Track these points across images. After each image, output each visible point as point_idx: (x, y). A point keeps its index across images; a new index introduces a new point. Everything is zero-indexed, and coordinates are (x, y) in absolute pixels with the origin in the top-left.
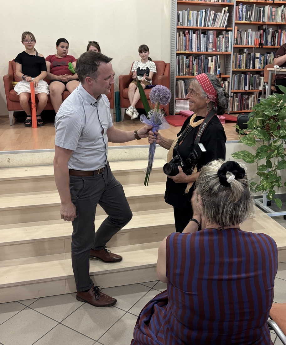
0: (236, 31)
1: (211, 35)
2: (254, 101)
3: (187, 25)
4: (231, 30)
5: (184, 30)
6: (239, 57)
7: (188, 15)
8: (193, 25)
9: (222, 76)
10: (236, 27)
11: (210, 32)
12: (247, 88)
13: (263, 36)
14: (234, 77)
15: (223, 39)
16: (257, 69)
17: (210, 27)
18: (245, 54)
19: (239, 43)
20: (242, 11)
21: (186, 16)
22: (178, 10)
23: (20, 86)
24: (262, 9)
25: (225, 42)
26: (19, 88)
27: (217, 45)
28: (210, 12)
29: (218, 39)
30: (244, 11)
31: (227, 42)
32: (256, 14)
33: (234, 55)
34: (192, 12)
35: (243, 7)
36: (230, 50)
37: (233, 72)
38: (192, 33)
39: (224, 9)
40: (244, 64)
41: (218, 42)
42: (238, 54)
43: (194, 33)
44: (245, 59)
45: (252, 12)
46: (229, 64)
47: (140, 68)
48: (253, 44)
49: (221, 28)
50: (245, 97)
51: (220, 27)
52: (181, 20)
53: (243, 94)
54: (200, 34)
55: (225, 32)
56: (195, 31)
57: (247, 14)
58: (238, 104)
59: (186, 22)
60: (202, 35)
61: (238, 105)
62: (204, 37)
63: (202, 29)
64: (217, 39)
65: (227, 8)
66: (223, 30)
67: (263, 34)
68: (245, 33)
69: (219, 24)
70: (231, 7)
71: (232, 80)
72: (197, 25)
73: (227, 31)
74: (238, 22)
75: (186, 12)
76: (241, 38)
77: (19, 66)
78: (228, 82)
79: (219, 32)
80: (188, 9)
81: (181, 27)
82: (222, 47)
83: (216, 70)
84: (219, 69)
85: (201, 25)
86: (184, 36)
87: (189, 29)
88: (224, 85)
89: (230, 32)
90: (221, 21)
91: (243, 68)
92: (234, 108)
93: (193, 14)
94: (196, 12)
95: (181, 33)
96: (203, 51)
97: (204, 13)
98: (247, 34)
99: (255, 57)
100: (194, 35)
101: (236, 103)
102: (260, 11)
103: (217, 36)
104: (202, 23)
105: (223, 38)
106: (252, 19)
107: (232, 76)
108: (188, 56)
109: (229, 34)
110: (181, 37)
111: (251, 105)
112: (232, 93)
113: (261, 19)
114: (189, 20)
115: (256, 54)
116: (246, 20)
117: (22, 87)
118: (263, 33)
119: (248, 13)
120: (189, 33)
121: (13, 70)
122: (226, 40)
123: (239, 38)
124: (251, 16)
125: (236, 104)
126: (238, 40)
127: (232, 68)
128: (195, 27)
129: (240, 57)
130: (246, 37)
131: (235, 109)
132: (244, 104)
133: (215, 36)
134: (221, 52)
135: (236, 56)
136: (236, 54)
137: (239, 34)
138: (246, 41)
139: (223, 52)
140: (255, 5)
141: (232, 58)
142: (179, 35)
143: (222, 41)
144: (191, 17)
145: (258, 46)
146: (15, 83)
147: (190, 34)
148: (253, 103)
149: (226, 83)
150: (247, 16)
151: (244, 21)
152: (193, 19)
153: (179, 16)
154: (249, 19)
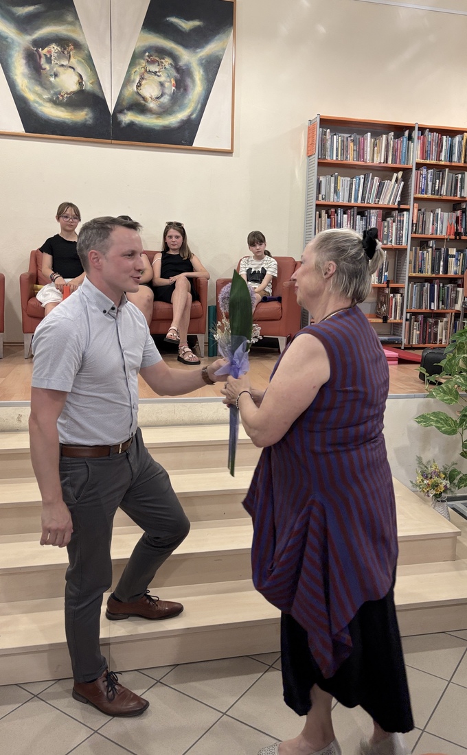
0: (416, 210)
1: (373, 217)
2: (446, 329)
3: (332, 200)
4: (408, 210)
5: (327, 208)
6: (420, 254)
7: (336, 183)
8: (343, 199)
9: (391, 285)
10: (416, 205)
11: (372, 211)
12: (434, 307)
13: (462, 220)
14: (412, 287)
15: (394, 224)
16: (452, 274)
17: (372, 204)
18: (430, 250)
19: (420, 231)
20: (426, 178)
21: (333, 185)
22: (319, 174)
23: (47, 291)
24: (460, 176)
25: (397, 229)
26: (45, 295)
27: (383, 233)
28: (373, 179)
29: (386, 224)
30: (429, 179)
31: (400, 229)
32: (450, 184)
33: (411, 250)
34: (342, 178)
35: (428, 173)
36: (406, 243)
37: (411, 278)
38: (342, 212)
39: (395, 175)
40: (429, 267)
41: (386, 229)
42: (418, 248)
43: (345, 213)
44: (430, 257)
45: (442, 181)
46: (403, 265)
47: (251, 269)
48: (444, 233)
49: (391, 205)
50: (431, 320)
51: (388, 204)
52: (323, 192)
53: (427, 316)
54: (355, 215)
55: (397, 212)
56: (346, 209)
57: (434, 184)
58: (418, 332)
59: (332, 194)
60: (359, 217)
61: (419, 335)
62: (362, 219)
63: (359, 207)
64: (384, 224)
65: (400, 173)
66: (394, 209)
67: (462, 217)
68: (432, 214)
69: (388, 198)
70: (407, 172)
71: (408, 292)
72: (350, 201)
73: (401, 211)
74: (420, 196)
75: (333, 179)
76: (424, 223)
77: (47, 259)
78: (402, 296)
79: (387, 213)
80: (336, 174)
81: (322, 202)
82: (392, 237)
83: (380, 275)
84: (386, 274)
85: (356, 200)
86: (328, 218)
87: (336, 207)
88: (394, 299)
89: (405, 213)
90: (390, 193)
91: (428, 273)
92: (413, 339)
93: (344, 182)
94: (349, 179)
95: (323, 212)
97: (362, 181)
98: (433, 217)
99: (447, 256)
100: (345, 216)
101: (415, 330)
102: (457, 180)
103: (384, 219)
104: (358, 197)
105: (394, 222)
106: (444, 192)
107: (409, 285)
109: (403, 215)
110: (323, 219)
111: (442, 336)
112: (409, 314)
113: (459, 193)
114: (336, 191)
115: (450, 249)
116: (432, 194)
117: (50, 293)
118: (462, 215)
119: (436, 182)
120: (336, 212)
121: (37, 266)
122: (399, 226)
123: (421, 223)
124: (440, 188)
125: (416, 333)
126: (418, 226)
127: (407, 271)
128: (346, 203)
129: (423, 254)
130: (433, 221)
131: (414, 342)
132: (430, 333)
133: (380, 219)
134: (389, 245)
135: (416, 253)
136: (416, 249)
137: (421, 216)
138: (433, 228)
139: (393, 244)
140: (447, 170)
141: (409, 256)
142: (320, 217)
143: (392, 227)
144: (340, 188)
145: (453, 237)
146: (39, 286)
147: (337, 215)
148: (444, 331)
149: (398, 296)
150: (435, 187)
151: (429, 196)
152: (343, 190)
153: (319, 184)
154: (438, 192)
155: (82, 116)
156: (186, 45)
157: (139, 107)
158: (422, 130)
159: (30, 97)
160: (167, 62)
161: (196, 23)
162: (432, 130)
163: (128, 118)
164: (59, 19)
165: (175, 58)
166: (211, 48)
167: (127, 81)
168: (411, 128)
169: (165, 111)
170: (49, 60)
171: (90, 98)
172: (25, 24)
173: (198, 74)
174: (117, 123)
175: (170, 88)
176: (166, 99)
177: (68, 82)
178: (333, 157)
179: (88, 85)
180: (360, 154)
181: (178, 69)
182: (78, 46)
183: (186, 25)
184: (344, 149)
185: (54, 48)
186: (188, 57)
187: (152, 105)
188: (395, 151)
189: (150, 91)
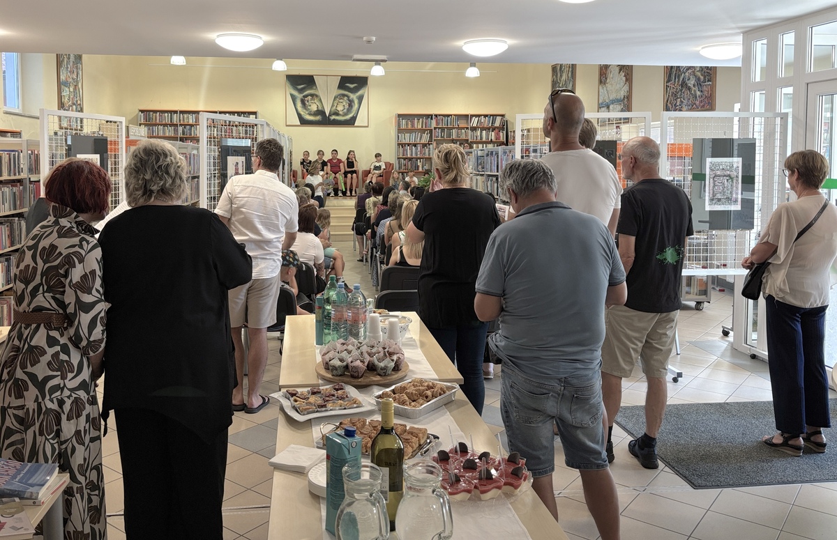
1: (419, 147)
3: (404, 142)
4: (432, 144)
5: (400, 144)
7: (404, 136)
8: (407, 141)
10: (435, 142)
11: (418, 145)
17: (418, 142)
20: (438, 132)
22: (398, 133)
24: (451, 131)
27: (423, 152)
28: (418, 133)
30: (440, 133)
31: (429, 151)
32: (447, 134)
35: (439, 130)
39: (426, 132)
51: (424, 142)
52: (400, 139)
54: (412, 146)
56: (409, 145)
59: (403, 140)
62: (415, 148)
63: (413, 144)
64: (423, 149)
65: (428, 131)
66: (427, 144)
69: (424, 140)
70: (431, 130)
72: (410, 142)
73: (429, 144)
74: (436, 139)
79: (424, 145)
80: (404, 133)
82: (426, 154)
83: (423, 167)
85: (412, 141)
86: (402, 148)
87: (405, 144)
90: (425, 138)
93: (407, 135)
94: (409, 134)
96: (414, 156)
97: (414, 134)
100: (408, 147)
103: (423, 147)
105: (427, 148)
108: (405, 159)
109: (430, 146)
114: (405, 139)
133: (421, 148)
134: (425, 157)
140: (446, 129)
142: (399, 147)
143: (426, 150)
147: (406, 147)
150: (442, 135)
151: (440, 138)
152: (407, 138)
153: (398, 136)
154: (443, 137)
155: (318, 118)
156: (352, 93)
157: (337, 114)
158: (436, 116)
159: (302, 113)
160: (346, 98)
161: (355, 85)
162: (439, 115)
163: (333, 117)
164: (311, 88)
165: (348, 97)
166: (360, 93)
167: (333, 106)
168: (432, 115)
169: (345, 114)
170: (308, 101)
171: (320, 112)
172: (301, 91)
173: (356, 101)
174: (329, 119)
175: (347, 107)
176: (345, 110)
177: (314, 108)
178: (403, 127)
179: (320, 108)
180: (413, 125)
181: (349, 100)
182: (317, 96)
183: (352, 86)
184: (407, 124)
185: (310, 97)
186: (352, 96)
187: (341, 113)
188: (426, 123)
189: (340, 108)
